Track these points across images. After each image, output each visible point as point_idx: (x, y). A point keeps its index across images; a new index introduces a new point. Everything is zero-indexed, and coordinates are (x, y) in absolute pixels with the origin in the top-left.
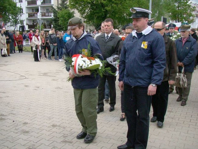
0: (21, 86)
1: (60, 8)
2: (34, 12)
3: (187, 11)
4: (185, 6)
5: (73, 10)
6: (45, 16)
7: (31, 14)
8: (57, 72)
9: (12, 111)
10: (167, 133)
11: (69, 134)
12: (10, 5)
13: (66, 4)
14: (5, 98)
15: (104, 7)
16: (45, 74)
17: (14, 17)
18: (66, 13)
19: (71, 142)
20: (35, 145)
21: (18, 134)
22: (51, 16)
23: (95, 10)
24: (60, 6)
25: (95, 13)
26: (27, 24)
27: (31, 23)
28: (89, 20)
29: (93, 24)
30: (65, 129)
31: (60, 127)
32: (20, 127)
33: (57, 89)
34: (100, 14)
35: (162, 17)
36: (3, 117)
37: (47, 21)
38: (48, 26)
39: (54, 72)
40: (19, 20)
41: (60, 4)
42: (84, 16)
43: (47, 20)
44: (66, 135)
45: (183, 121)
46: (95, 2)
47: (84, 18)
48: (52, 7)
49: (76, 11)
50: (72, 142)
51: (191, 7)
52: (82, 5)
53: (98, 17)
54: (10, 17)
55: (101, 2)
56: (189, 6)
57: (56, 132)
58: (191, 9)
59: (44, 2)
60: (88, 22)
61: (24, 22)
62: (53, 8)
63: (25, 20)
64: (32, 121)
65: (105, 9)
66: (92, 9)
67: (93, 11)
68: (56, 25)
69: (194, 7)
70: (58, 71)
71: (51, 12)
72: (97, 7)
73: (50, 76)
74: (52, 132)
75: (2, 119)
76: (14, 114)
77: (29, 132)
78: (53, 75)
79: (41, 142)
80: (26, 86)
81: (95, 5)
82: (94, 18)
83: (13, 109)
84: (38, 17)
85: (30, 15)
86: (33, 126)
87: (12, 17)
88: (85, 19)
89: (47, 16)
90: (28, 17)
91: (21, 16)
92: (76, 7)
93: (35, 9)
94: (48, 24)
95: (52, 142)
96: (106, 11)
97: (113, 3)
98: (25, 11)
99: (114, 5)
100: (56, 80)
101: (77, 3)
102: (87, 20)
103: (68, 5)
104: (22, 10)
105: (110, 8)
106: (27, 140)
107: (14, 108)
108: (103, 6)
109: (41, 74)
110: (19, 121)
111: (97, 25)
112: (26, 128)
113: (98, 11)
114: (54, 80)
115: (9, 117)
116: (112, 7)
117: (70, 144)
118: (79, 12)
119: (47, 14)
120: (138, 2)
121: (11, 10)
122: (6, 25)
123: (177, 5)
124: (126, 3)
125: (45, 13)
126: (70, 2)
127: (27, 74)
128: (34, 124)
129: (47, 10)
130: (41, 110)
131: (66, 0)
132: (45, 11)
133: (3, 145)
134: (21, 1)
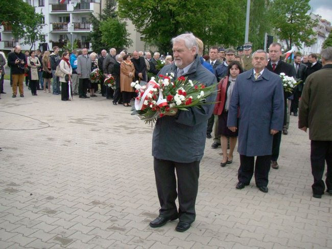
0: (41, 139)
1: (104, 16)
2: (63, 21)
3: (305, 25)
4: (302, 18)
5: (124, 20)
6: (80, 28)
7: (58, 24)
8: (98, 118)
9: (29, 178)
10: (276, 217)
11: (119, 217)
12: (25, 10)
13: (112, 11)
14: (17, 158)
15: (174, 17)
16: (80, 121)
17: (31, 29)
18: (114, 25)
19: (123, 230)
20: (65, 233)
21: (38, 216)
22: (89, 29)
23: (159, 20)
24: (104, 14)
25: (159, 26)
26: (50, 41)
27: (57, 40)
28: (150, 37)
29: (156, 43)
30: (112, 208)
31: (105, 205)
32: (41, 203)
33: (99, 145)
34: (168, 27)
35: (266, 34)
36: (14, 188)
37: (83, 37)
38: (84, 44)
39: (95, 118)
40: (38, 35)
41: (103, 10)
42: (141, 31)
43: (84, 35)
44: (114, 218)
45: (300, 200)
46: (159, 8)
48: (91, 14)
49: (129, 22)
50: (125, 229)
51: (311, 20)
52: (139, 12)
53: (164, 32)
54: (25, 29)
55: (169, 9)
56: (308, 18)
58: (311, 23)
59: (78, 7)
60: (148, 40)
61: (46, 37)
62: (93, 16)
63: (48, 35)
64: (60, 195)
65: (176, 20)
66: (155, 19)
67: (156, 22)
68: (97, 43)
69: (317, 21)
70: (100, 117)
71: (89, 23)
72: (162, 17)
73: (88, 124)
74: (93, 213)
75: (13, 191)
76: (31, 183)
77: (56, 212)
78: (93, 122)
79: (76, 227)
80: (50, 139)
81: (159, 13)
82: (158, 34)
83: (29, 175)
84: (68, 29)
85: (56, 27)
86: (62, 203)
87: (28, 29)
88: (143, 34)
89: (82, 29)
90: (54, 29)
91: (41, 28)
92: (129, 16)
93: (64, 18)
94: (84, 41)
95: (93, 228)
96: (178, 22)
97: (189, 10)
98: (47, 20)
99: (190, 14)
100: (98, 130)
101: (132, 9)
102: (146, 36)
103: (117, 12)
104: (44, 18)
105: (183, 18)
106: (53, 224)
107: (31, 174)
108: (172, 14)
109: (74, 121)
110: (39, 194)
111: (163, 45)
112: (51, 206)
113: (163, 22)
114: (93, 130)
115: (24, 188)
116: (187, 17)
117: (122, 232)
118: (133, 24)
119: (82, 26)
120: (228, 9)
121: (26, 18)
122: (18, 42)
123: (288, 16)
124: (210, 11)
125: (79, 24)
126: (120, 8)
127: (51, 120)
128: (64, 199)
129: (83, 19)
130: (75, 178)
131: (113, 4)
132: (80, 21)
133: (16, 231)
134: (41, 4)
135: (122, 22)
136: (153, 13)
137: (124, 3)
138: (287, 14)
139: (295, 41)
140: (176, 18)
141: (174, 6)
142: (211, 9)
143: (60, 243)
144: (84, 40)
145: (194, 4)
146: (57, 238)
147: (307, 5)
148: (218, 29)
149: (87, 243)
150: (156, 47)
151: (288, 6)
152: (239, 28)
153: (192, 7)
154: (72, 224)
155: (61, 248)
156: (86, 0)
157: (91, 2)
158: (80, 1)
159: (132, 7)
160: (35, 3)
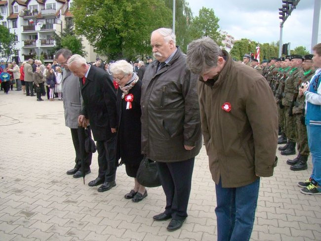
0: (13, 133)
1: (65, 34)
2: (32, 39)
5: (80, 37)
6: (45, 44)
7: (28, 41)
8: (59, 114)
9: (2, 164)
11: (73, 192)
12: (1, 31)
13: (71, 29)
15: (119, 33)
16: (44, 117)
17: (6, 46)
18: (72, 41)
19: (75, 202)
20: (29, 207)
21: (8, 195)
22: (53, 44)
23: (108, 36)
24: (65, 32)
25: (107, 41)
26: (23, 55)
27: (28, 54)
28: (101, 48)
29: (105, 53)
31: (62, 183)
32: (10, 184)
33: (59, 135)
34: (114, 42)
37: (48, 50)
38: (49, 56)
39: (56, 114)
40: (12, 50)
41: (64, 29)
42: (93, 44)
44: (69, 194)
46: (107, 27)
47: (93, 46)
49: (84, 38)
51: (220, 36)
52: (91, 30)
54: (2, 46)
55: (115, 27)
56: (219, 34)
57: (57, 190)
58: (221, 37)
59: (44, 27)
60: (99, 51)
61: (19, 52)
62: (55, 34)
63: (21, 49)
64: (26, 177)
66: (104, 35)
67: (105, 37)
69: (224, 36)
71: (54, 40)
72: (109, 33)
73: (50, 119)
74: (52, 190)
76: (3, 169)
77: (22, 191)
79: (38, 203)
80: (20, 132)
81: (107, 31)
82: (107, 46)
85: (27, 44)
86: (29, 183)
87: (4, 46)
88: (95, 47)
89: (47, 44)
90: (25, 45)
91: (15, 44)
92: (84, 33)
93: (33, 36)
94: (49, 54)
96: (122, 37)
97: (129, 28)
98: (20, 38)
99: (131, 31)
100: (58, 124)
101: (86, 28)
103: (75, 31)
104: (17, 37)
105: (126, 34)
106: (19, 201)
107: (3, 161)
108: (117, 31)
109: (40, 117)
110: (9, 177)
112: (18, 186)
113: (111, 38)
114: (55, 124)
116: (129, 33)
117: (74, 204)
118: (87, 39)
119: (48, 42)
121: (2, 38)
125: (45, 41)
126: (77, 27)
127: (22, 117)
129: (48, 36)
130: (38, 163)
131: (72, 25)
132: (45, 38)
134: (15, 26)
135: (79, 38)
136: (103, 31)
137: (80, 23)
138: (203, 31)
140: (121, 34)
141: (119, 25)
142: (147, 27)
143: (25, 216)
144: (49, 52)
145: (134, 23)
146: (23, 212)
147: (217, 24)
149: (46, 215)
150: (106, 57)
151: (203, 25)
153: (132, 26)
154: (35, 200)
155: (26, 220)
156: (50, 22)
157: (54, 23)
158: (45, 23)
159: (86, 27)
160: (10, 25)
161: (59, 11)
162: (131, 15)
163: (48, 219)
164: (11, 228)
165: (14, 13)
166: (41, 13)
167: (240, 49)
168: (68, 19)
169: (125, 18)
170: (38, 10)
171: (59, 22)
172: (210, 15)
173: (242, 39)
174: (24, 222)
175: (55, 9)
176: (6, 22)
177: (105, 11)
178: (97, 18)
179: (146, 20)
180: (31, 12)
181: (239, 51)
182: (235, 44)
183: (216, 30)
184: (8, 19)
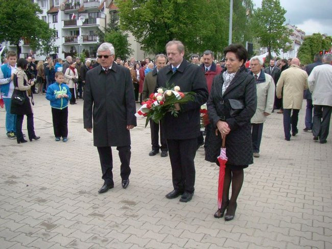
0: (45, 137)
1: (109, 29)
2: (73, 35)
3: (282, 34)
4: (279, 28)
5: (126, 32)
6: (88, 40)
7: (69, 37)
9: (28, 171)
11: (101, 205)
12: (40, 26)
13: (116, 24)
14: (20, 154)
15: (168, 29)
17: (45, 42)
18: (116, 37)
19: (102, 216)
20: (51, 219)
21: (30, 204)
22: (96, 40)
23: (156, 32)
24: (109, 27)
25: (155, 37)
26: (63, 52)
28: (148, 46)
30: (96, 197)
31: (90, 194)
32: (35, 193)
35: (247, 42)
36: (14, 180)
38: (92, 54)
40: (51, 47)
41: (108, 24)
42: (140, 41)
44: (98, 206)
46: (156, 21)
47: (140, 42)
48: (97, 28)
49: (130, 34)
50: (104, 215)
51: (287, 30)
52: (138, 25)
53: (160, 43)
54: (41, 43)
55: (164, 22)
57: (84, 202)
59: (86, 22)
60: (146, 49)
61: (59, 49)
62: (99, 29)
63: (61, 47)
65: (170, 31)
66: (152, 30)
67: (153, 33)
69: (292, 31)
72: (158, 28)
74: (78, 201)
75: (13, 183)
76: (29, 176)
77: (46, 201)
79: (61, 214)
80: (52, 137)
81: (155, 25)
82: (155, 43)
83: (28, 169)
84: (78, 42)
85: (67, 40)
87: (43, 42)
88: (142, 44)
90: (65, 42)
91: (55, 41)
92: (129, 28)
95: (76, 214)
96: (172, 33)
97: (181, 22)
98: (60, 34)
99: (183, 26)
101: (132, 23)
102: (145, 45)
103: (120, 26)
104: (57, 32)
105: (177, 29)
107: (31, 168)
108: (167, 26)
109: (76, 121)
112: (42, 195)
113: (159, 34)
115: (23, 180)
116: (180, 28)
117: (100, 218)
118: (133, 35)
119: (90, 39)
120: (215, 21)
124: (199, 23)
125: (87, 37)
126: (122, 22)
128: (55, 190)
129: (91, 32)
130: (68, 171)
131: (117, 19)
132: (88, 34)
133: (9, 217)
134: (55, 21)
135: (124, 33)
136: (151, 26)
137: (125, 17)
139: (273, 48)
140: (170, 30)
141: (169, 19)
142: (201, 21)
143: (45, 228)
144: (92, 50)
145: (186, 16)
146: (43, 224)
148: (207, 39)
149: (68, 228)
151: (266, 18)
152: (224, 37)
153: (184, 20)
154: (58, 211)
155: (46, 232)
156: (93, 16)
157: (98, 17)
158: (87, 17)
159: (132, 21)
160: (50, 20)
161: (103, 4)
162: (182, 8)
163: (69, 233)
164: (29, 239)
165: (55, 6)
166: (83, 6)
167: (311, 46)
168: (113, 13)
169: (175, 11)
170: (80, 3)
171: (103, 16)
172: (275, 6)
173: (314, 34)
174: (44, 234)
175: (99, 2)
176: (46, 17)
177: (154, 3)
178: (145, 12)
179: (200, 12)
180: (73, 5)
181: (310, 49)
182: (305, 40)
183: (281, 23)
184: (48, 13)
